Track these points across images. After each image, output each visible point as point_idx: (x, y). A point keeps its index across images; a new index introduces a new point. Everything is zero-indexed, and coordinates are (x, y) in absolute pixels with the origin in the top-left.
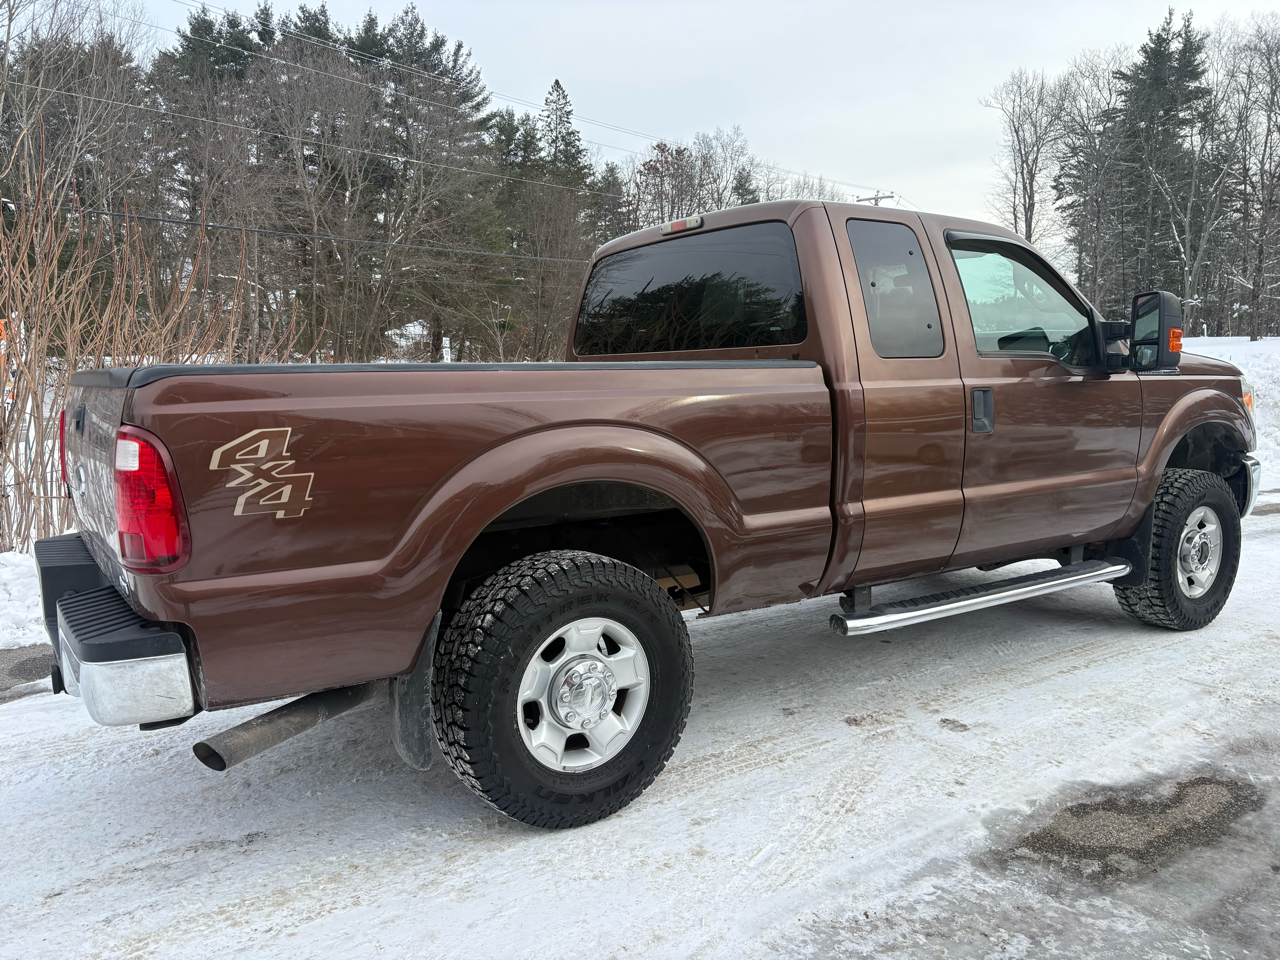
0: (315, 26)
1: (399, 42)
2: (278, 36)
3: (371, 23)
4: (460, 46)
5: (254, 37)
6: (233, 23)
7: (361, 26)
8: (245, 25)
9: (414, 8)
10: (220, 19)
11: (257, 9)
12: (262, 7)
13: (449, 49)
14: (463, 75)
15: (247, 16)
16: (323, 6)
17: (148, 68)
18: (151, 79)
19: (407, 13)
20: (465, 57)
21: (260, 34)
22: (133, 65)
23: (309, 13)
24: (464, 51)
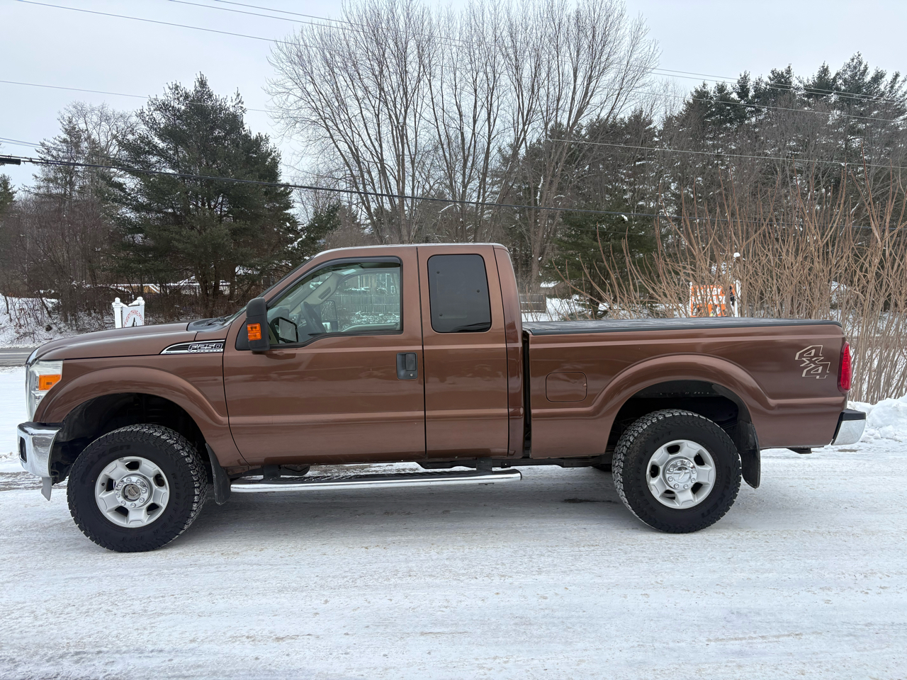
0: (781, 81)
1: (845, 81)
2: (752, 93)
3: (825, 71)
4: (897, 76)
5: (734, 96)
6: (721, 89)
7: (816, 74)
8: (729, 88)
9: (859, 55)
10: (713, 89)
11: (739, 78)
12: (742, 76)
13: (888, 78)
14: (898, 96)
15: (731, 84)
16: (789, 67)
17: (660, 127)
18: (661, 133)
19: (853, 60)
20: (900, 83)
21: (738, 93)
22: (652, 126)
23: (778, 74)
24: (900, 79)
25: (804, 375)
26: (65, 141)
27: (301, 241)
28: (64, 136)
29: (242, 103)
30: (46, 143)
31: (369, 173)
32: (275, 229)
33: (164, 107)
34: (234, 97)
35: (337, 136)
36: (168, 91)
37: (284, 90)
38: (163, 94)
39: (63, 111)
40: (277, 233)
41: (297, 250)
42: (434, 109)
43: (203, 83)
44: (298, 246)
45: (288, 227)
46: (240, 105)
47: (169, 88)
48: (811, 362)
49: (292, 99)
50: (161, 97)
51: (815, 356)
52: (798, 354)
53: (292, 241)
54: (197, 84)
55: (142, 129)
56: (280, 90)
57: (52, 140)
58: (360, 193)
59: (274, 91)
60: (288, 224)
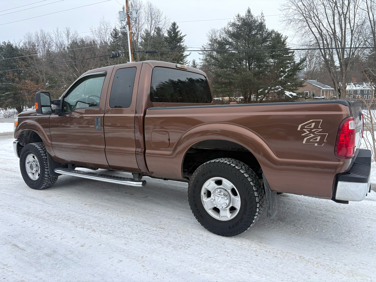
25: (304, 142)
26: (210, 44)
27: (285, 76)
28: (210, 43)
29: (264, 17)
30: (204, 46)
31: (326, 40)
32: (276, 72)
33: (234, 25)
34: (260, 15)
35: (311, 25)
36: (235, 17)
37: (287, 8)
38: (233, 19)
39: (208, 33)
40: (277, 73)
41: (283, 80)
42: (367, 3)
43: (249, 12)
44: (284, 79)
45: (282, 70)
46: (263, 18)
47: (236, 16)
48: (311, 132)
49: (291, 10)
50: (232, 21)
51: (314, 128)
52: (300, 126)
53: (281, 76)
54: (247, 12)
55: (224, 35)
56: (285, 8)
57: (206, 45)
58: (320, 49)
59: (283, 9)
60: (282, 69)
